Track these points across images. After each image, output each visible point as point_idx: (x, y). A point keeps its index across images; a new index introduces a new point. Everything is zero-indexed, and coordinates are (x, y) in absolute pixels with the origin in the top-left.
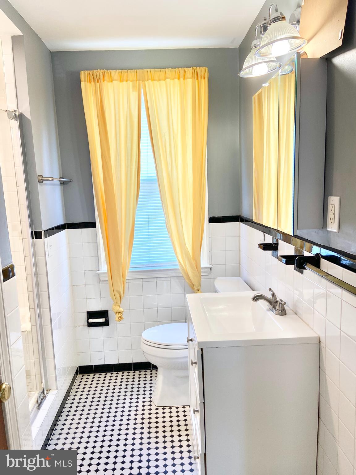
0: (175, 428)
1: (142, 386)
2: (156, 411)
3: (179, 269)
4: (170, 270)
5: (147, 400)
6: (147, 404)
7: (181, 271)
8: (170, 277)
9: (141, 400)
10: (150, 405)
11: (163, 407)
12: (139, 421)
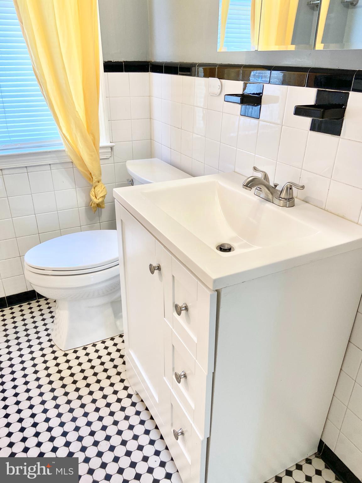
0: (102, 376)
1: (30, 326)
2: (65, 359)
3: (64, 151)
4: (50, 152)
5: (46, 345)
6: (48, 351)
7: (69, 154)
8: (50, 165)
9: (36, 348)
10: (54, 352)
11: (74, 350)
12: (44, 381)
